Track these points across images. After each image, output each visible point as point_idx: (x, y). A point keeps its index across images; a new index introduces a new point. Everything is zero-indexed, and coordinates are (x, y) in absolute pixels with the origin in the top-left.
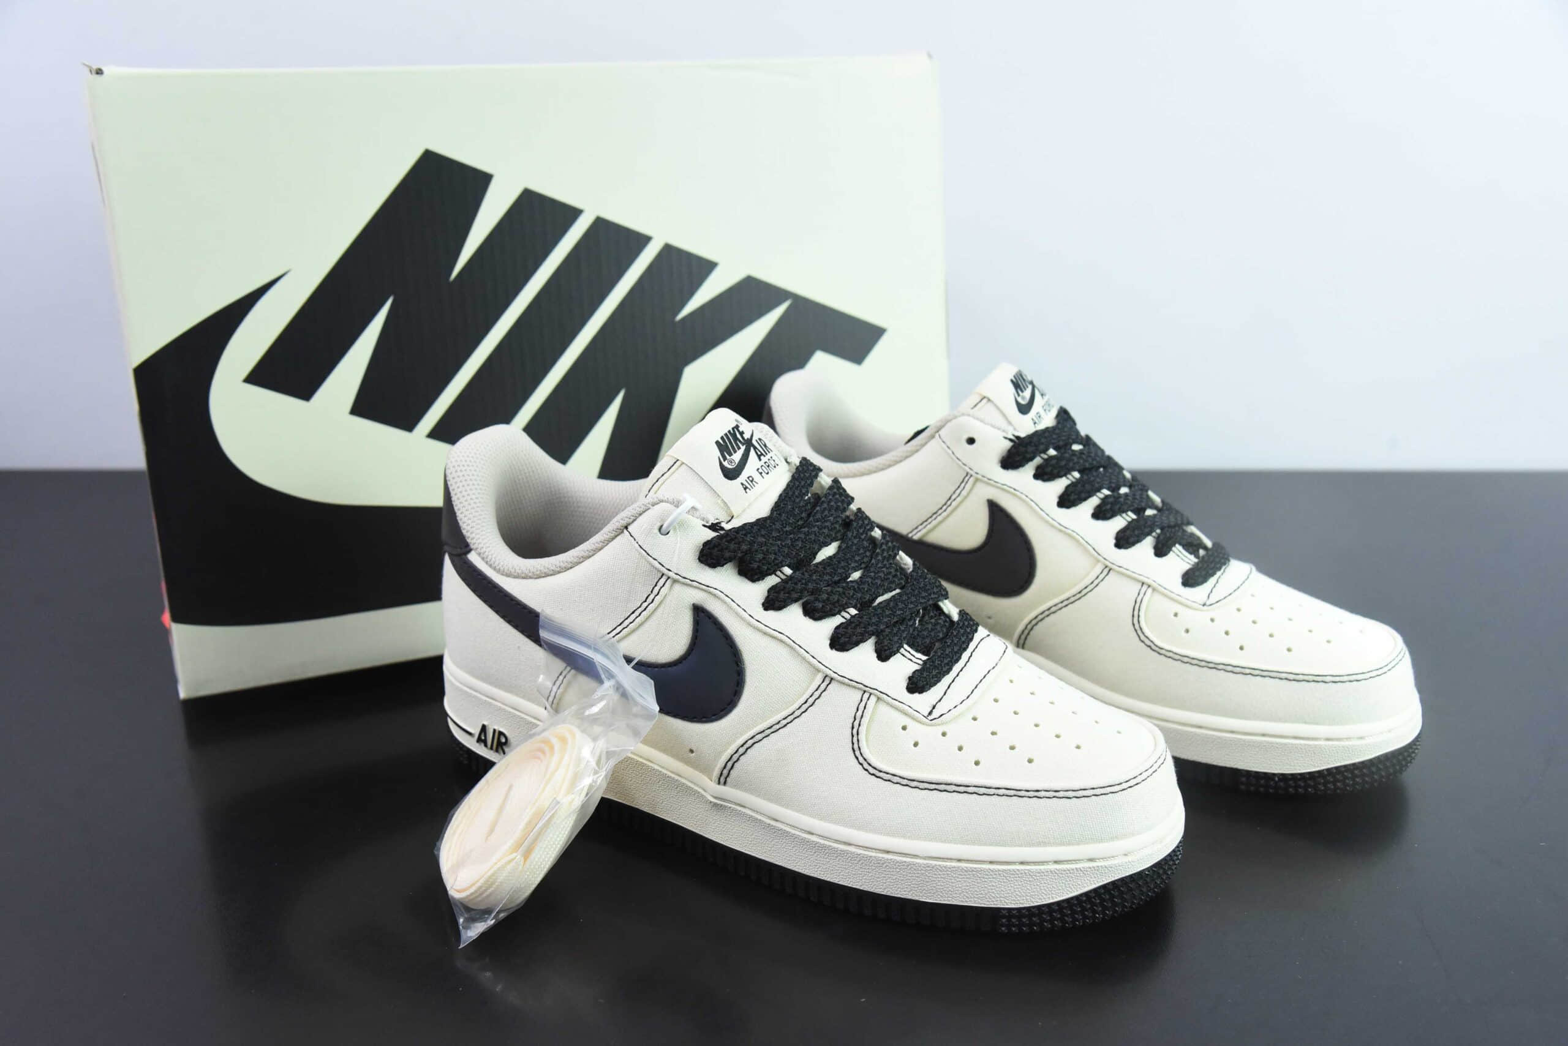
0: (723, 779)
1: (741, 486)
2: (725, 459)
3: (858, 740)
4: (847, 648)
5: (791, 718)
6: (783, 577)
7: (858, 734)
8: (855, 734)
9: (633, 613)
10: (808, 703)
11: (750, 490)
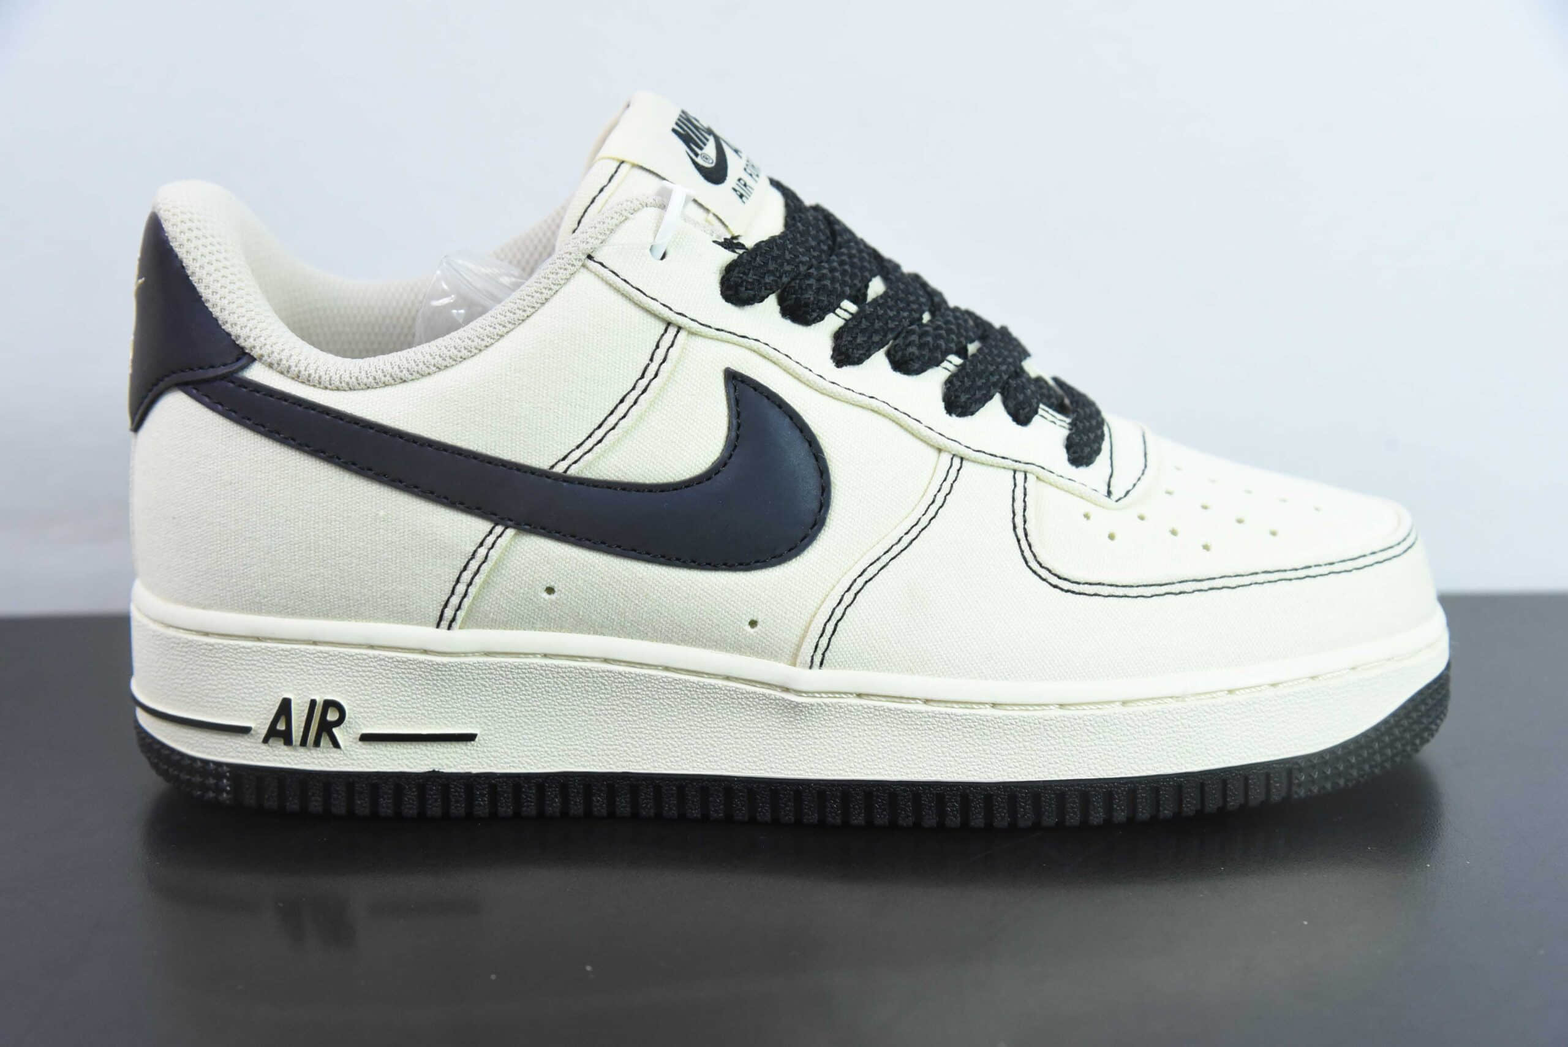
0: (820, 659)
1: (734, 193)
2: (697, 155)
3: (1030, 546)
4: (971, 410)
5: (916, 531)
6: (847, 316)
7: (1026, 535)
8: (1022, 538)
9: (622, 401)
10: (936, 502)
11: (747, 198)
